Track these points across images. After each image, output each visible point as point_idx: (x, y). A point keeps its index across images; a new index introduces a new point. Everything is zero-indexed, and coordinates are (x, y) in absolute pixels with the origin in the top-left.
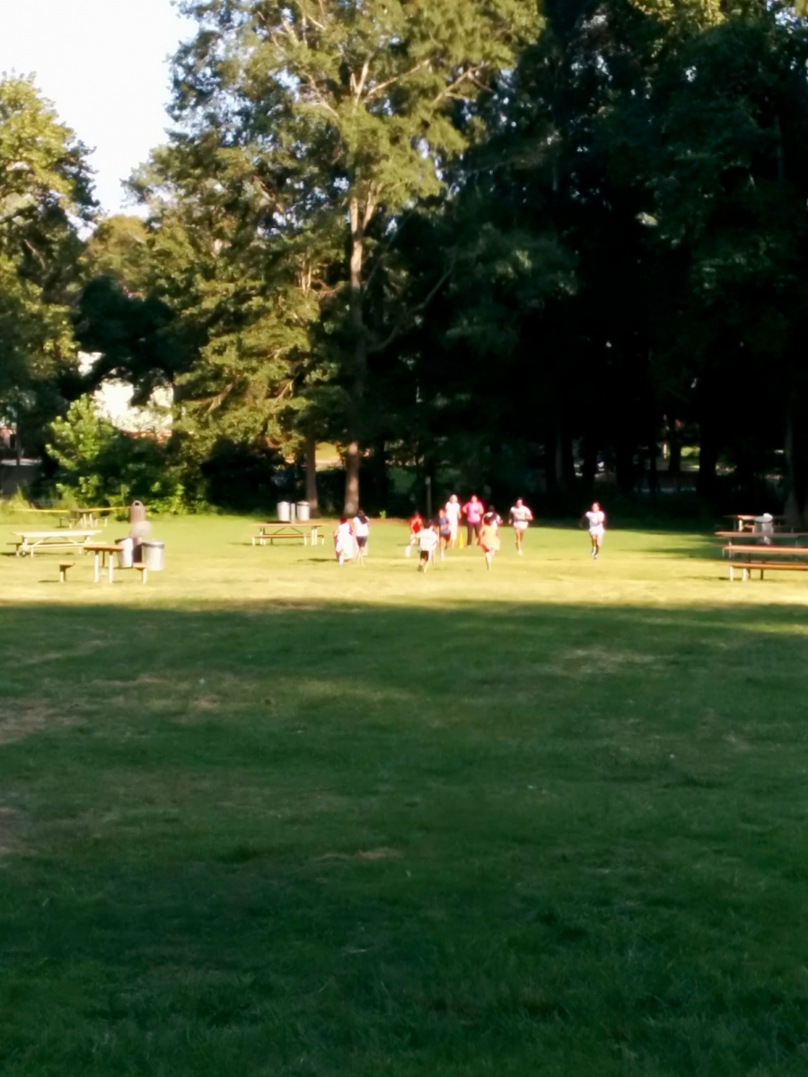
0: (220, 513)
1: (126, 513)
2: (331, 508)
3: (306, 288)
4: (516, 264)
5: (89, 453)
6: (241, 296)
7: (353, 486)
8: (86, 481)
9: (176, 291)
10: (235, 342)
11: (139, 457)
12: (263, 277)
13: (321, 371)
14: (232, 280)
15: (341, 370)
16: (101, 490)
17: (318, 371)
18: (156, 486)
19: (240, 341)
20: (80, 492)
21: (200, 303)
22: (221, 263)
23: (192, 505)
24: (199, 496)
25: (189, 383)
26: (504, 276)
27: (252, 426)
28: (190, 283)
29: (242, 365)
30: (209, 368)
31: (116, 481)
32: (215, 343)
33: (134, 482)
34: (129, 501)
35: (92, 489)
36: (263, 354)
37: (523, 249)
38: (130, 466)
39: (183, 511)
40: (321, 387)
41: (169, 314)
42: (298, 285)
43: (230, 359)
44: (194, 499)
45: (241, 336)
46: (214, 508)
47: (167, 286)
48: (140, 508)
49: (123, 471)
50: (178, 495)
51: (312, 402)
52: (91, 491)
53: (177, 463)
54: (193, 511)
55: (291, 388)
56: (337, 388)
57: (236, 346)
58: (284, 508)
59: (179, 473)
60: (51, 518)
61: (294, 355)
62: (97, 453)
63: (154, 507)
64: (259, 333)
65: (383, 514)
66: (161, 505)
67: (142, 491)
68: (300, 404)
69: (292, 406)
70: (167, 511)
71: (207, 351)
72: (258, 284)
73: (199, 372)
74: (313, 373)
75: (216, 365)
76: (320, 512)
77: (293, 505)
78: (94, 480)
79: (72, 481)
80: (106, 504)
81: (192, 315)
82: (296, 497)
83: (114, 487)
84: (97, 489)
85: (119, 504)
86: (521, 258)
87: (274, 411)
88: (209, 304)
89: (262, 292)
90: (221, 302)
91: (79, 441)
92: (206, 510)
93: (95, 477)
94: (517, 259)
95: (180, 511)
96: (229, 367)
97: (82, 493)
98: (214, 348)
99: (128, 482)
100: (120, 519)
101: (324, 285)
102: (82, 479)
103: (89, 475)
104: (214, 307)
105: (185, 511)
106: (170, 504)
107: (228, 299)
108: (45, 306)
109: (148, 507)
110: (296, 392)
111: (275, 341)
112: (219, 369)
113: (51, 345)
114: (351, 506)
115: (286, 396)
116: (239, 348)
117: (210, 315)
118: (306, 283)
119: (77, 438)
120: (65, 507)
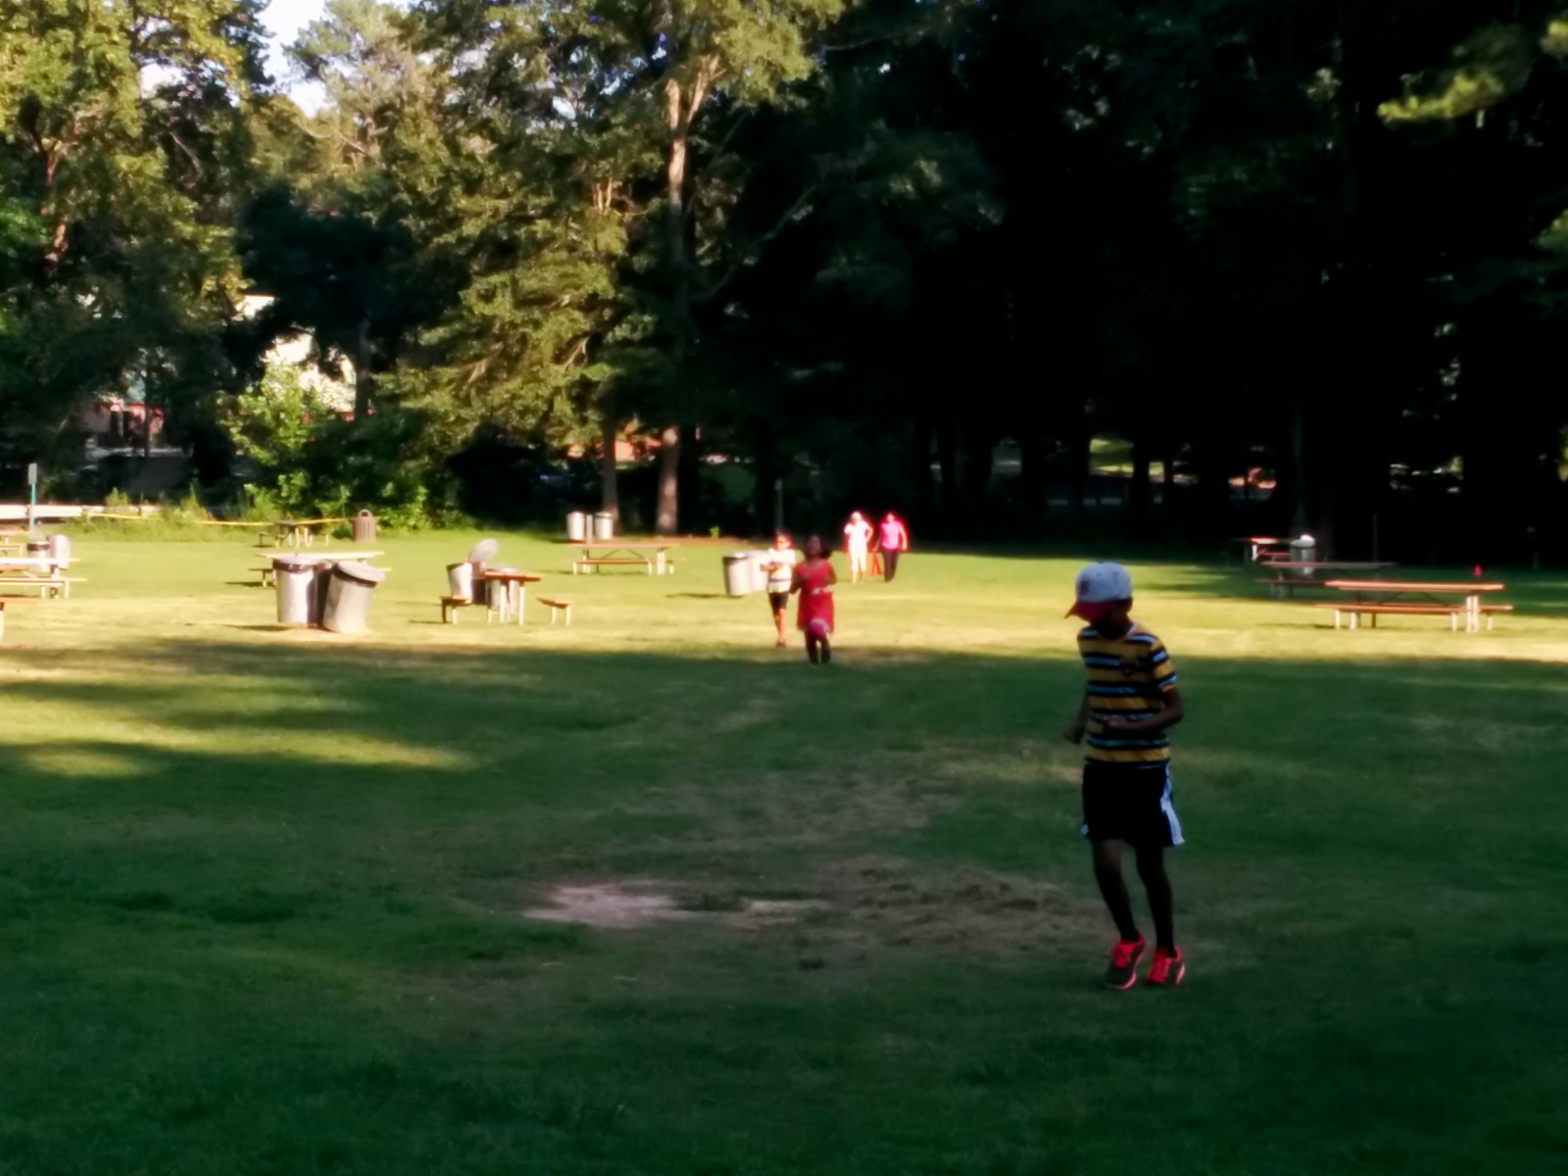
0: (479, 527)
1: (349, 526)
2: (636, 519)
3: (604, 207)
4: (918, 178)
5: (292, 440)
6: (518, 217)
7: (670, 488)
8: (288, 480)
9: (423, 209)
10: (508, 283)
11: (359, 447)
12: (551, 191)
13: (629, 326)
14: (504, 195)
15: (658, 324)
16: (309, 494)
17: (624, 326)
18: (389, 489)
19: (515, 282)
20: (278, 496)
21: (460, 225)
22: (490, 171)
23: (439, 516)
24: (449, 503)
25: (443, 341)
26: (902, 197)
27: (532, 405)
28: (443, 198)
29: (520, 316)
30: (474, 321)
31: (331, 482)
32: (480, 285)
33: (356, 482)
34: (352, 508)
35: (296, 493)
36: (544, 300)
37: (929, 158)
38: (351, 459)
39: (425, 523)
40: (630, 350)
41: (407, 244)
42: (591, 202)
43: (502, 308)
44: (441, 506)
45: (517, 276)
46: (470, 520)
47: (410, 203)
48: (368, 520)
49: (341, 467)
51: (618, 371)
52: (294, 495)
53: (414, 456)
54: (439, 524)
55: (584, 351)
56: (652, 351)
57: (509, 289)
58: (577, 521)
59: (419, 471)
60: (238, 534)
61: (591, 304)
62: (303, 441)
63: (386, 518)
64: (542, 271)
65: (715, 531)
66: (396, 516)
67: (367, 495)
68: (600, 372)
69: (589, 376)
70: (405, 524)
71: (470, 296)
72: (543, 201)
73: (457, 326)
74: (617, 329)
75: (484, 317)
76: (624, 528)
77: (590, 518)
78: (299, 479)
79: (267, 478)
80: (317, 514)
81: (446, 244)
82: (592, 505)
83: (328, 489)
84: (303, 492)
85: (337, 514)
86: (927, 171)
87: (562, 382)
88: (471, 228)
89: (549, 213)
90: (489, 226)
91: (279, 422)
92: (457, 522)
93: (301, 474)
94: (920, 171)
95: (421, 524)
96: (502, 319)
97: (282, 498)
98: (478, 291)
99: (347, 483)
100: (340, 535)
101: (631, 204)
102: (282, 478)
103: (292, 472)
104: (478, 232)
105: (428, 524)
106: (408, 515)
107: (499, 222)
108: (201, 228)
109: (378, 518)
110: (592, 356)
111: (565, 282)
112: (487, 322)
113: (213, 283)
114: (666, 518)
115: (578, 361)
116: (514, 293)
117: (471, 245)
118: (605, 200)
119: (276, 418)
120: (261, 518)
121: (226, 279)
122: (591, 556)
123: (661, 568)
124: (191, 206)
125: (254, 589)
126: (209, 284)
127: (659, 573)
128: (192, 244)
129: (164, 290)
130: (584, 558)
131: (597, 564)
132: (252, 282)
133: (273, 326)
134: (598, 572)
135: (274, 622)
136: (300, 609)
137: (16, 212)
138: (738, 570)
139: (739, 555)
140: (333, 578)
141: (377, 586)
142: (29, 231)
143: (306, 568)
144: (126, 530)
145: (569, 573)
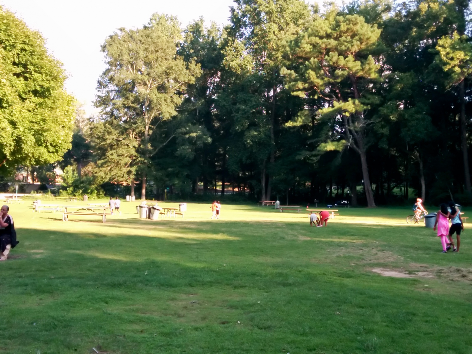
1: (82, 198)
3: (133, 138)
7: (144, 191)
8: (69, 189)
9: (99, 138)
10: (115, 152)
14: (115, 135)
18: (89, 191)
20: (67, 192)
21: (106, 141)
24: (101, 194)
25: (102, 163)
28: (103, 136)
29: (118, 158)
30: (109, 159)
34: (82, 194)
36: (122, 155)
38: (82, 185)
42: (130, 137)
48: (86, 196)
49: (80, 186)
50: (95, 193)
51: (137, 169)
53: (93, 185)
54: (99, 198)
58: (128, 197)
59: (95, 187)
60: (59, 199)
61: (131, 156)
62: (72, 181)
63: (89, 196)
64: (122, 150)
65: (154, 199)
67: (85, 192)
68: (132, 169)
70: (92, 198)
72: (123, 137)
73: (106, 160)
79: (65, 189)
80: (75, 196)
81: (103, 145)
82: (131, 194)
83: (77, 191)
84: (72, 191)
85: (79, 195)
87: (125, 171)
90: (112, 141)
93: (72, 188)
95: (95, 198)
96: (115, 159)
98: (110, 153)
99: (81, 189)
101: (138, 138)
104: (109, 142)
110: (131, 166)
111: (126, 152)
112: (112, 159)
114: (143, 197)
115: (128, 167)
116: (117, 154)
117: (108, 145)
136: (145, 215)
143: (146, 207)
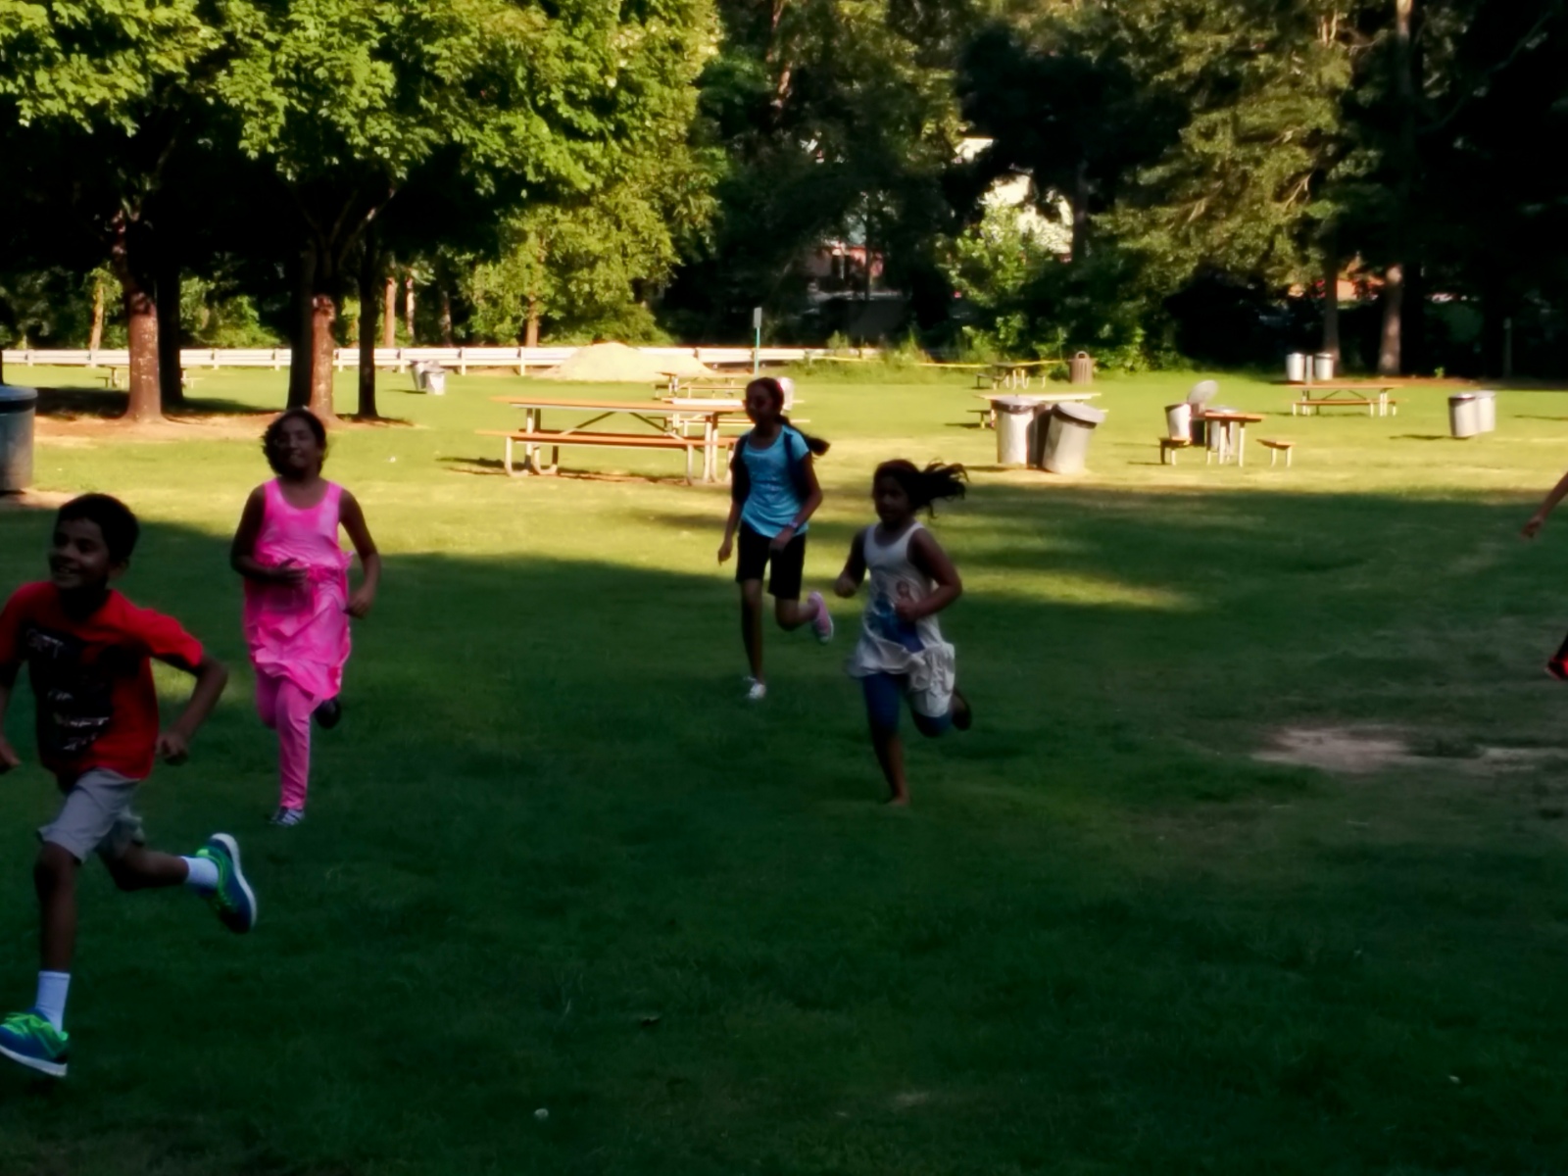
0: (1196, 368)
1: (1066, 368)
2: (1358, 360)
3: (1329, 40)
5: (1010, 282)
6: (1242, 52)
7: (1393, 328)
8: (1006, 322)
9: (1143, 46)
10: (1229, 120)
11: (1077, 289)
12: (1274, 25)
13: (1353, 162)
14: (1226, 30)
15: (1383, 160)
16: (1027, 336)
17: (1348, 162)
18: (1106, 330)
19: (1236, 119)
20: (996, 338)
21: (1180, 63)
22: (1212, 6)
23: (1156, 358)
24: (1166, 344)
25: (1162, 180)
27: (1253, 244)
28: (1164, 33)
29: (1240, 153)
30: (1193, 159)
31: (1048, 324)
32: (1201, 122)
33: (1073, 324)
34: (1069, 350)
35: (1014, 335)
36: (1266, 137)
38: (1069, 301)
39: (1142, 366)
40: (1353, 186)
41: (1125, 82)
42: (1315, 35)
43: (1223, 145)
44: (1158, 347)
45: (1238, 112)
46: (1188, 362)
47: (1130, 41)
48: (1085, 362)
49: (1058, 309)
50: (1136, 343)
51: (1341, 208)
52: (1012, 337)
53: (1132, 297)
54: (1155, 365)
55: (1306, 188)
56: (1378, 186)
57: (1230, 127)
58: (1297, 362)
59: (1136, 313)
60: (956, 376)
61: (1313, 140)
62: (1021, 282)
63: (1103, 360)
65: (1440, 371)
66: (1113, 357)
67: (1085, 337)
69: (1312, 214)
70: (1122, 366)
71: (1190, 134)
72: (1266, 35)
73: (1177, 165)
74: (1340, 165)
75: (1204, 154)
76: (1344, 369)
77: (1310, 359)
78: (1017, 321)
79: (984, 320)
80: (1034, 356)
81: (1166, 82)
82: (1312, 346)
84: (1021, 333)
85: (1053, 355)
87: (1284, 220)
88: (1192, 65)
89: (1271, 47)
90: (1210, 63)
91: (997, 265)
92: (1175, 365)
93: (1019, 316)
95: (1138, 366)
96: (1222, 156)
97: (999, 340)
98: (1199, 130)
99: (1065, 324)
100: (1057, 376)
101: (1357, 36)
102: (999, 320)
103: (1010, 314)
104: (1199, 69)
105: (1145, 366)
106: (1125, 357)
107: (1220, 58)
108: (922, 72)
109: (1096, 360)
110: (1314, 194)
111: (1287, 118)
112: (1208, 159)
113: (933, 126)
114: (1389, 359)
115: (1300, 199)
116: (1235, 131)
117: (1192, 82)
118: (1329, 33)
119: (995, 260)
120: (979, 360)
121: (946, 121)
122: (1311, 397)
123: (1383, 409)
124: (912, 49)
125: (972, 431)
126: (929, 128)
127: (1381, 414)
128: (912, 87)
129: (885, 133)
130: (1304, 399)
131: (1318, 405)
132: (971, 124)
133: (990, 168)
134: (1318, 413)
135: (994, 463)
136: (1020, 451)
137: (742, 59)
138: (1464, 411)
139: (1466, 396)
140: (1053, 419)
141: (1097, 428)
142: (755, 78)
143: (1027, 409)
144: (845, 371)
145: (1288, 414)
